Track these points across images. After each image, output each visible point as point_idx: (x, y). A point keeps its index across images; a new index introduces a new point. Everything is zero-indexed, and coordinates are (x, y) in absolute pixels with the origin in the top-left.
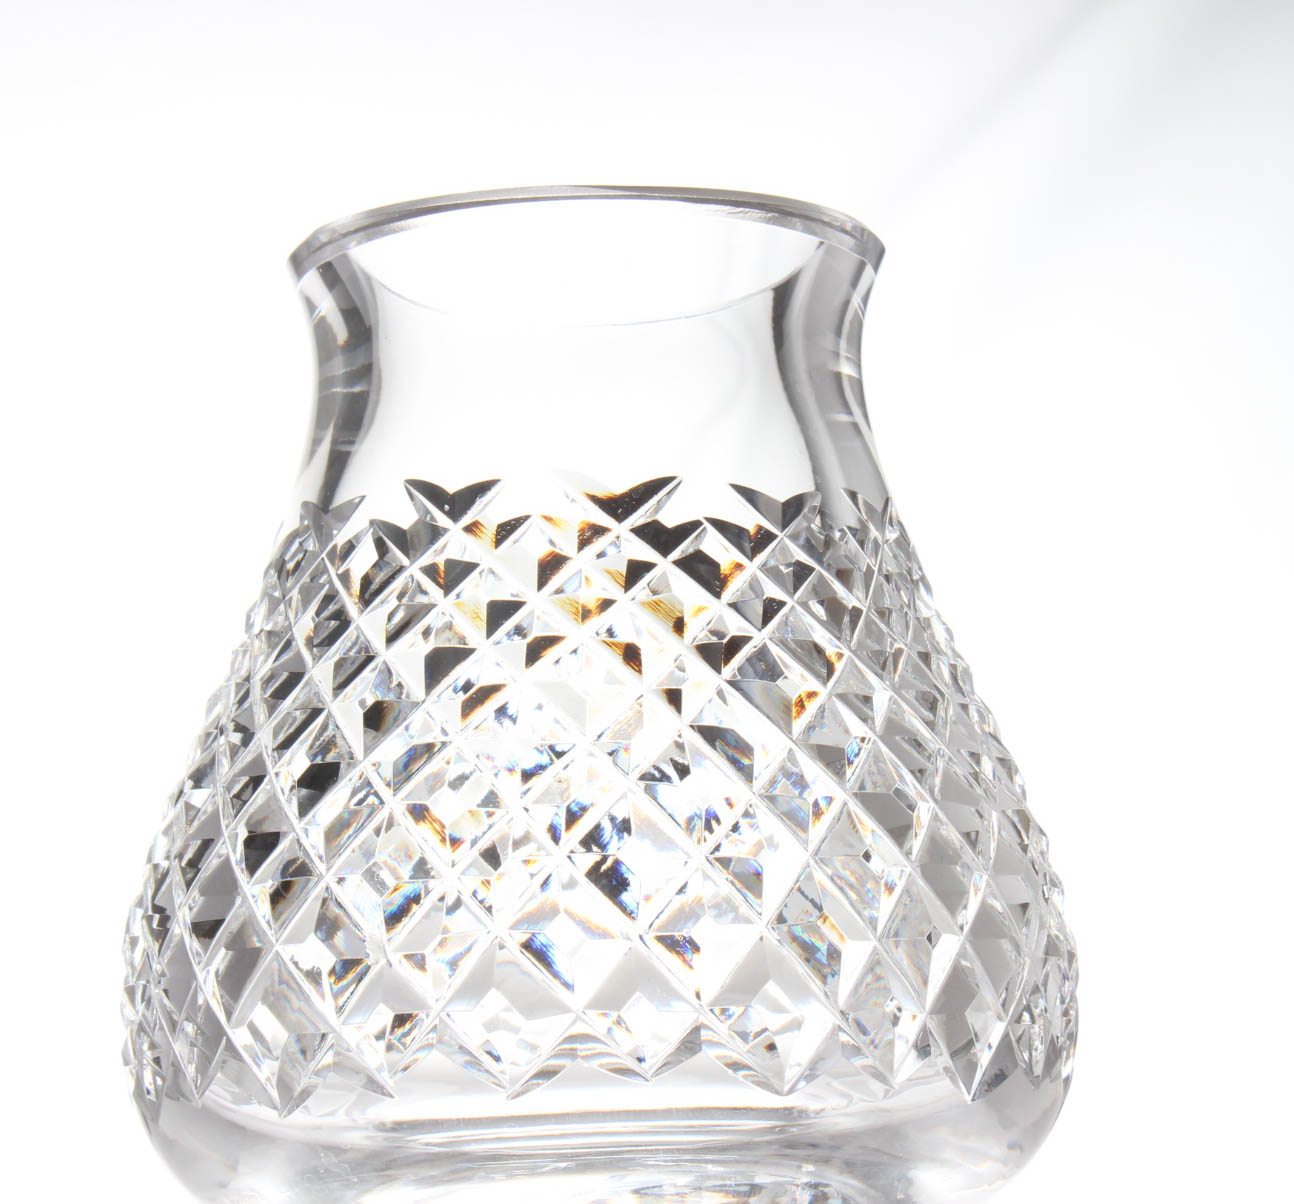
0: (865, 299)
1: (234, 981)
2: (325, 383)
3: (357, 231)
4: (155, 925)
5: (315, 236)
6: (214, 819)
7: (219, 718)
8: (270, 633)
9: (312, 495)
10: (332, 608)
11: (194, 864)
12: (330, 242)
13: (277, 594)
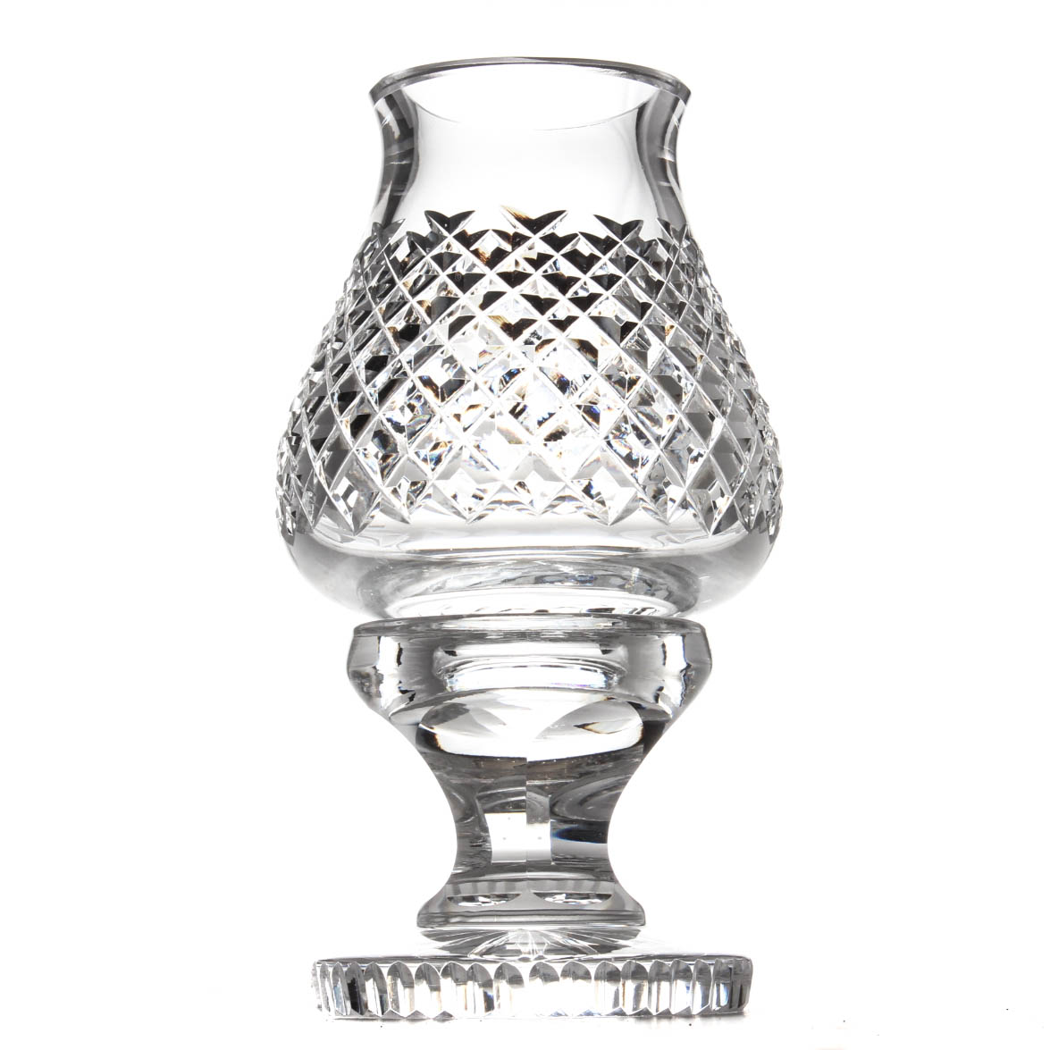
0: (679, 120)
1: (331, 469)
2: (387, 159)
3: (405, 78)
4: (293, 443)
5: (383, 81)
6: (324, 387)
7: (327, 336)
8: (355, 292)
9: (379, 220)
10: (387, 277)
11: (313, 411)
12: (391, 84)
13: (359, 271)
